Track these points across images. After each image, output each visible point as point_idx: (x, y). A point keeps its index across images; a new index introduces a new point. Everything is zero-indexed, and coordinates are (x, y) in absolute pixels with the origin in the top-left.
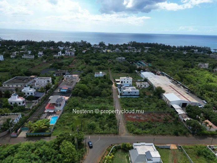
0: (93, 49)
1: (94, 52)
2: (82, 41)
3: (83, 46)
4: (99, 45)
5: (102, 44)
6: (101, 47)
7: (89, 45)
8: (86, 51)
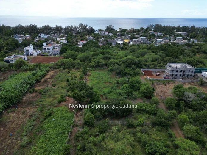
0: (97, 37)
1: (101, 45)
2: (80, 24)
3: (82, 32)
4: (106, 30)
5: (110, 29)
6: (109, 34)
7: (92, 31)
8: (84, 42)
